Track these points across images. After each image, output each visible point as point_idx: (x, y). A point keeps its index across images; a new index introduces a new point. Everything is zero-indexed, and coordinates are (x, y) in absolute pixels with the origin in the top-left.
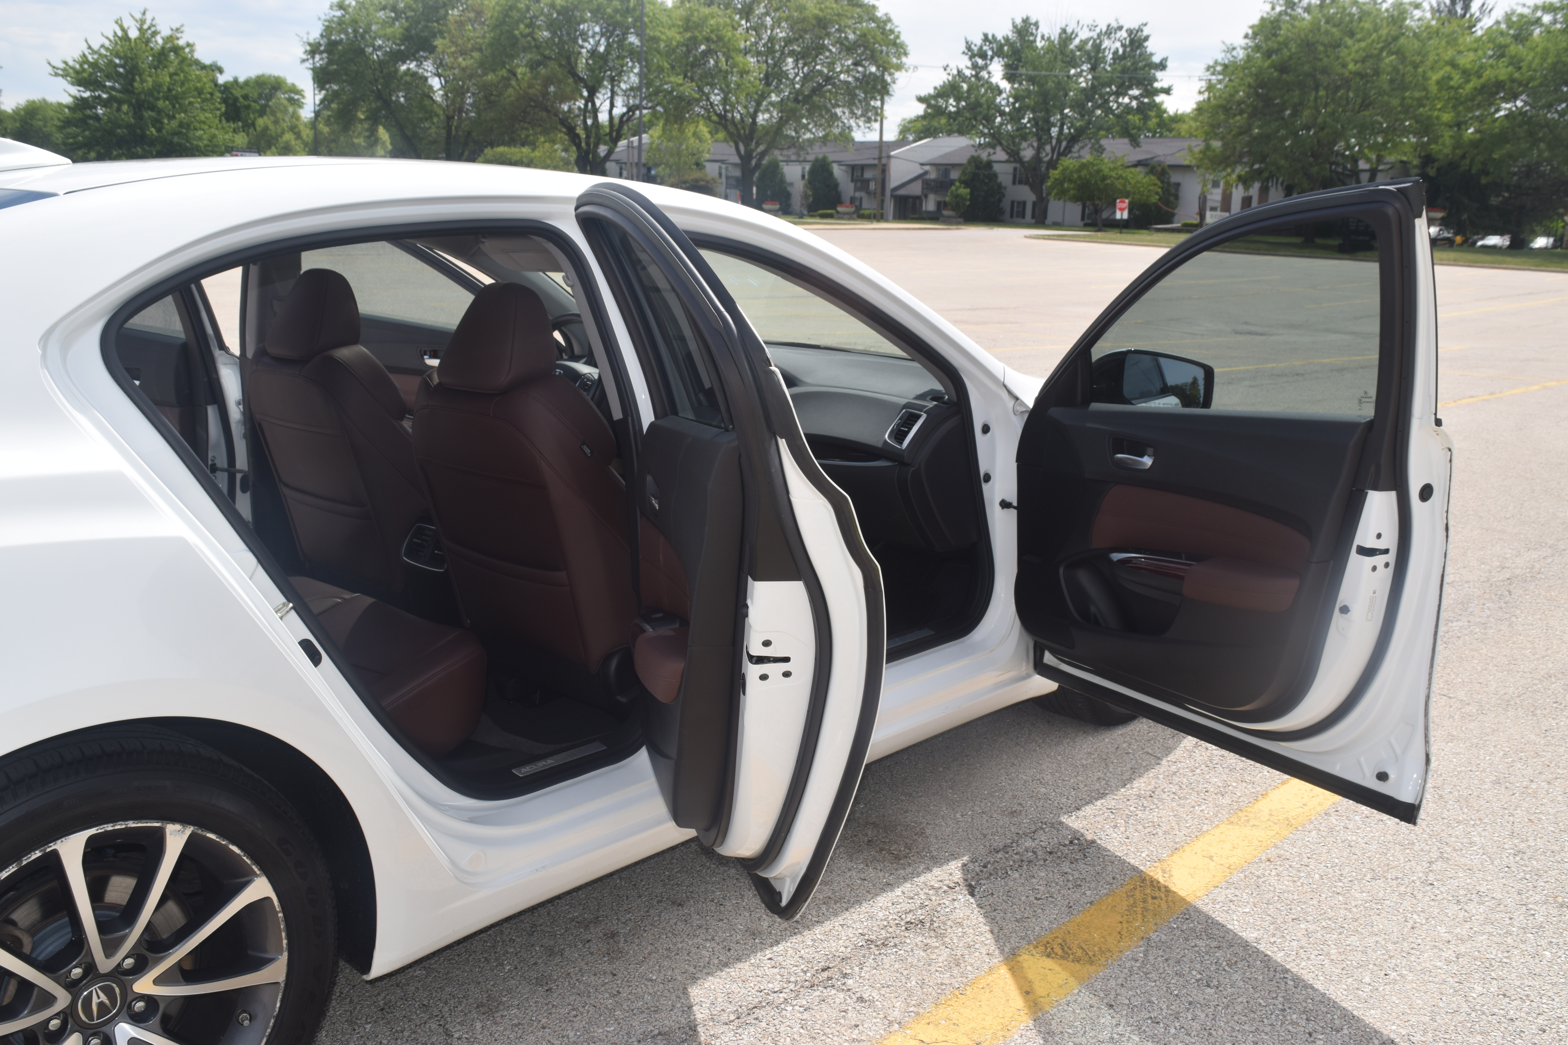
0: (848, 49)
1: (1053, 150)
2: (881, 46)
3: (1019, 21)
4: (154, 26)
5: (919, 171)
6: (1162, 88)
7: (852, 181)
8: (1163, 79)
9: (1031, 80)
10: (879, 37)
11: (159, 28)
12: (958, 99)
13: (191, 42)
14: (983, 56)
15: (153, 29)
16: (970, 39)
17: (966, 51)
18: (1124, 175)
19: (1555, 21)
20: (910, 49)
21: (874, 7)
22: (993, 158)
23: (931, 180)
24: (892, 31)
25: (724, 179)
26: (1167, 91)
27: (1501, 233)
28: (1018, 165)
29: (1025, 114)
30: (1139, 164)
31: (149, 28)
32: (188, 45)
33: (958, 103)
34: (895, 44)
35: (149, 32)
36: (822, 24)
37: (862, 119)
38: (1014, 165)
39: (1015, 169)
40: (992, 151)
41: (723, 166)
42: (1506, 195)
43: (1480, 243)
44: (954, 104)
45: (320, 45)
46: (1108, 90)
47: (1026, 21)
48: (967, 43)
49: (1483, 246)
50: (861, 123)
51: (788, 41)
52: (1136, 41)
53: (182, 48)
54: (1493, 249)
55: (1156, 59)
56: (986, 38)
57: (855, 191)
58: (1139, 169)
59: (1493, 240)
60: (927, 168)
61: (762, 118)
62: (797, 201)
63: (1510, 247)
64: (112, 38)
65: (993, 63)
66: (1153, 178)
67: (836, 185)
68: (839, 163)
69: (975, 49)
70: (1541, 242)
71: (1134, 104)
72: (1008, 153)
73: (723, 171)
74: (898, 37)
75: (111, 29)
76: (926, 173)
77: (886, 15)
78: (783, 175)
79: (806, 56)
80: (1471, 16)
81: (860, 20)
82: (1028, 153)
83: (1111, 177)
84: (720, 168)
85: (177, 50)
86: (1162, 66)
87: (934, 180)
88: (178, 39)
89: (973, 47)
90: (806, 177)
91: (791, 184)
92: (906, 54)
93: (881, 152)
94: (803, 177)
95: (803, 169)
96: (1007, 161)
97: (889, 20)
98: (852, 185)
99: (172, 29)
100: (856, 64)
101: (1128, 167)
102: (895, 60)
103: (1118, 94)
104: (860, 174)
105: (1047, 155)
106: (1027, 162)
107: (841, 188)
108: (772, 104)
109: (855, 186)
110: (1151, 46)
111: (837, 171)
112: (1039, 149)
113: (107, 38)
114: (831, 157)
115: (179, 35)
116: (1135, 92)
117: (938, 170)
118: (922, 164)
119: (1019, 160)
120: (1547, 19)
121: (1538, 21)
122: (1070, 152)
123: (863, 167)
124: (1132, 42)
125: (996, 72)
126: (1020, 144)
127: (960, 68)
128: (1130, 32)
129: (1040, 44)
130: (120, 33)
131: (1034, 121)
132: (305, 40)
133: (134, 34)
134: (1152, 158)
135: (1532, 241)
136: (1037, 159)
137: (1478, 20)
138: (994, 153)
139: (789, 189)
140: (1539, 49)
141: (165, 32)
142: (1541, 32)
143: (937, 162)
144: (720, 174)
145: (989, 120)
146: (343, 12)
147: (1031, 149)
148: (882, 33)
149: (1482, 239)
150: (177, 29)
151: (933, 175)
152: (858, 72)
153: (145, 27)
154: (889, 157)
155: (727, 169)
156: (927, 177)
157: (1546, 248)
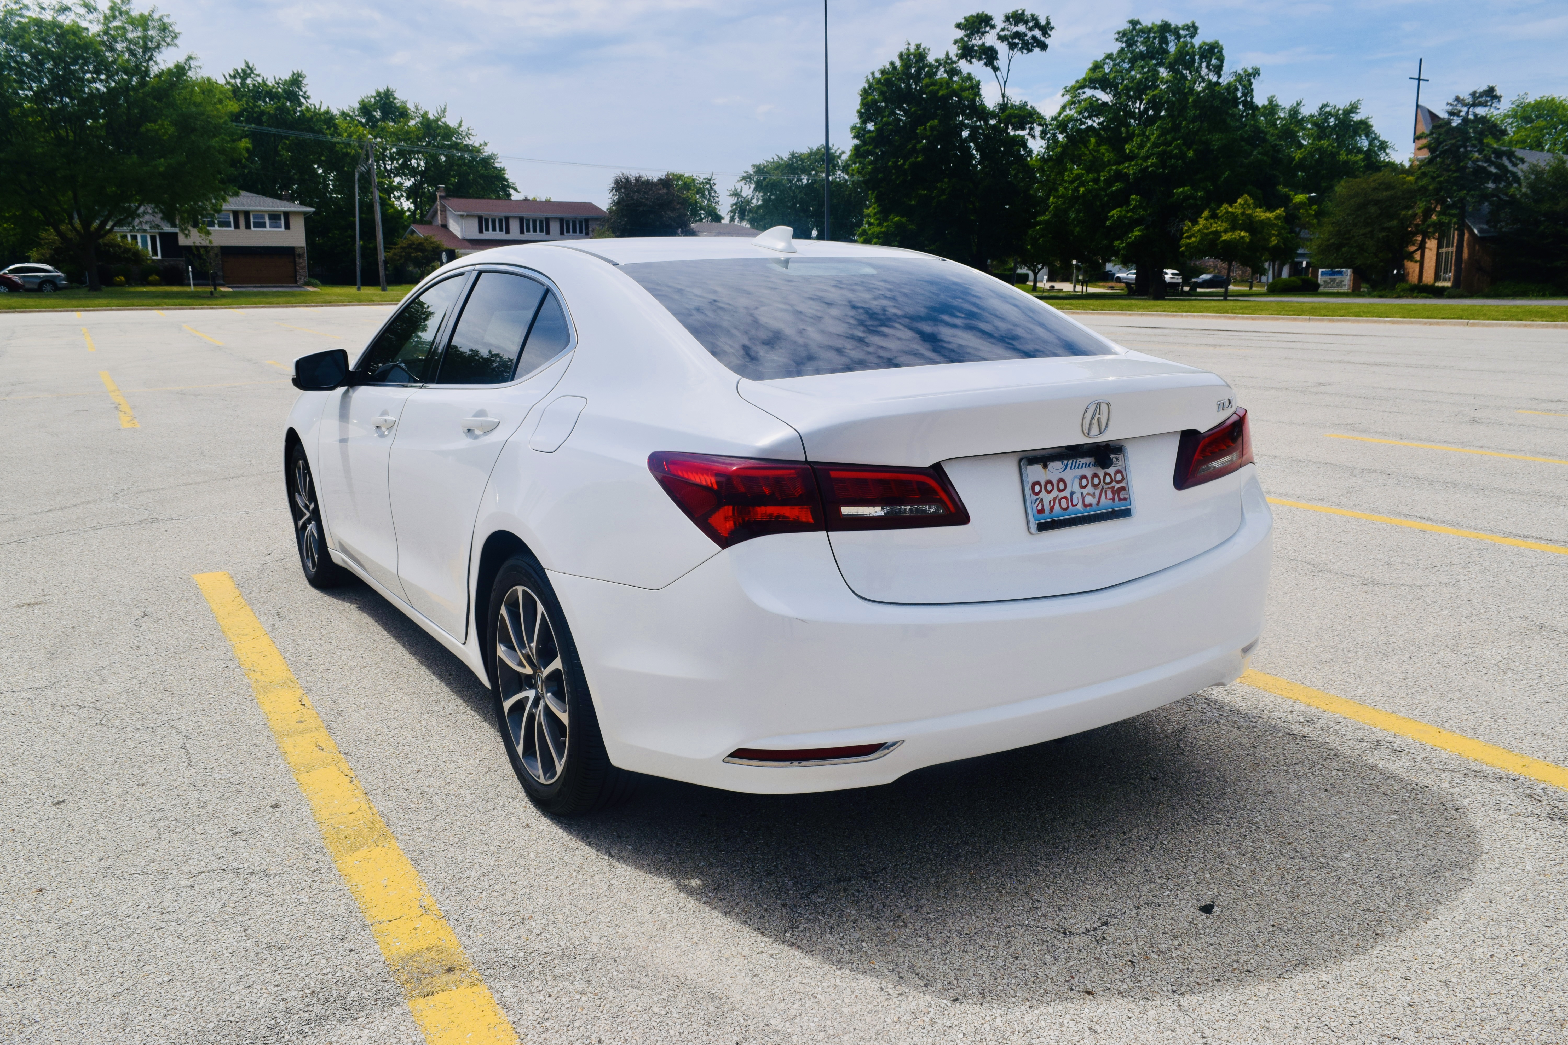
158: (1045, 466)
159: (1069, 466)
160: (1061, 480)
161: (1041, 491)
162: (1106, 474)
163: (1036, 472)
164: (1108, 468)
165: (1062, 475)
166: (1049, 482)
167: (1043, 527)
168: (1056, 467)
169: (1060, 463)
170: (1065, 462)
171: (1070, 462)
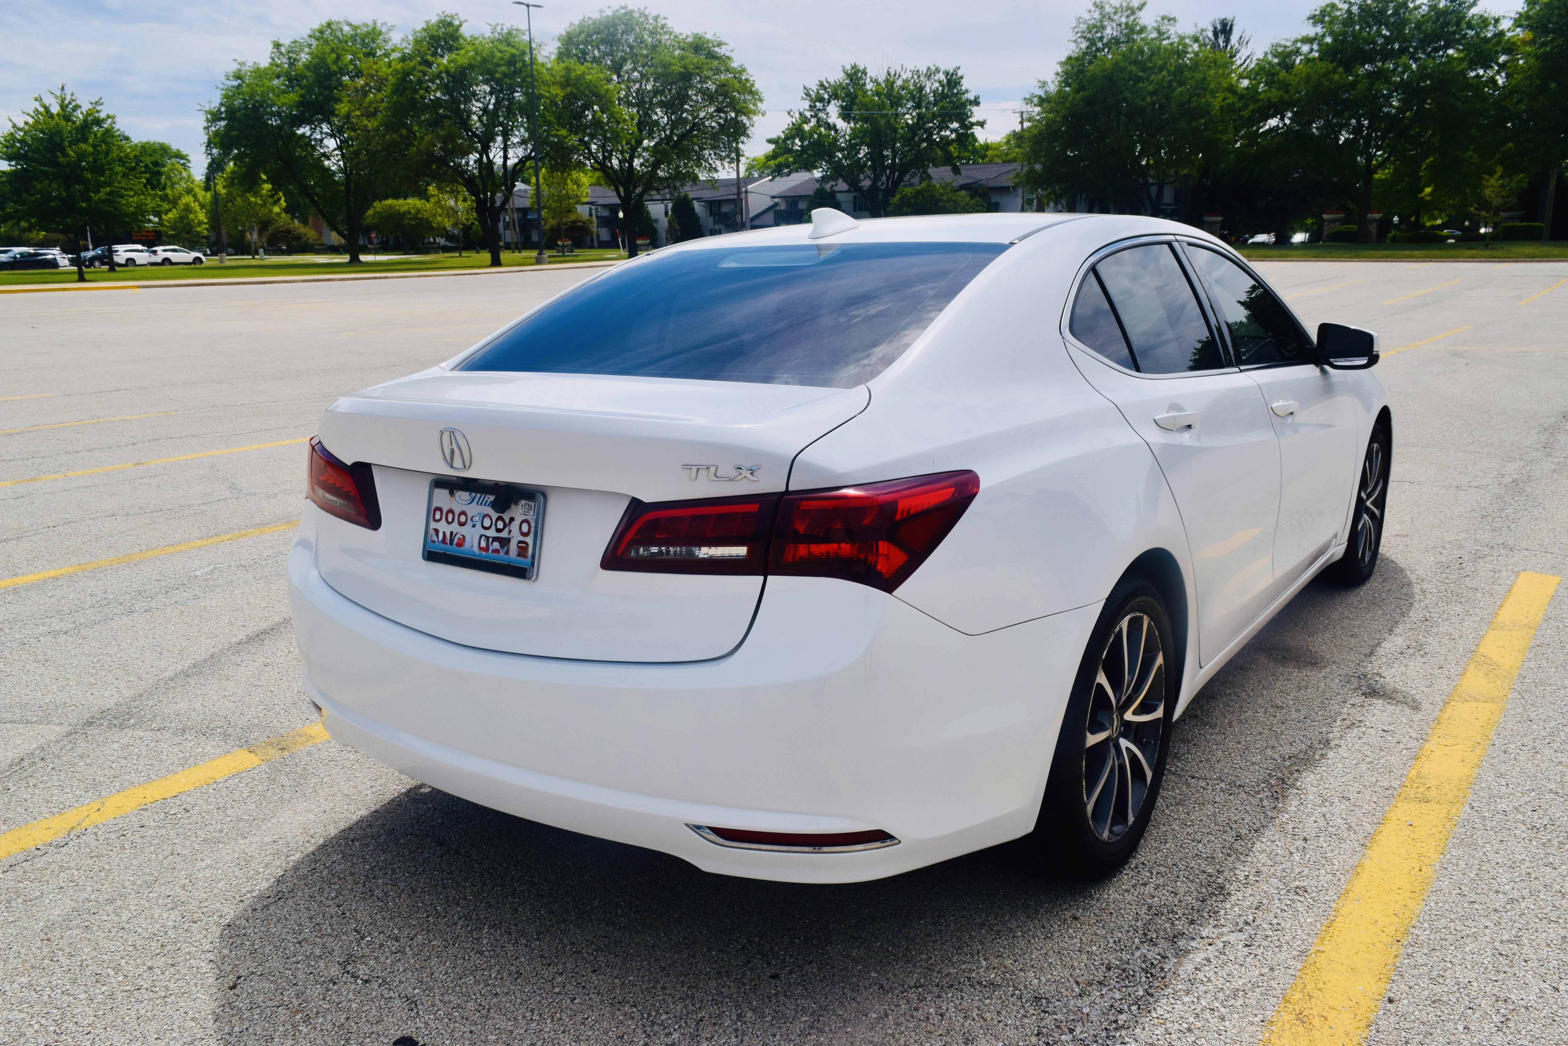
0: (710, 97)
1: (888, 179)
2: (739, 93)
3: (848, 67)
4: (74, 100)
5: (770, 203)
6: (978, 122)
7: (711, 215)
8: (977, 114)
9: (865, 119)
10: (737, 85)
11: (79, 102)
12: (802, 140)
13: (111, 114)
14: (821, 99)
15: (74, 104)
16: (808, 86)
17: (805, 96)
18: (954, 199)
19: (1312, 50)
20: (764, 96)
21: (729, 58)
22: (836, 188)
23: (781, 211)
24: (747, 80)
25: (594, 218)
26: (982, 124)
27: (1268, 233)
28: (858, 194)
29: (860, 149)
30: (963, 187)
31: (70, 103)
32: (108, 117)
33: (802, 143)
34: (751, 92)
35: (71, 106)
36: (686, 77)
37: (727, 160)
38: (855, 194)
39: (855, 198)
40: (834, 183)
41: (593, 207)
42: (1270, 199)
43: (1250, 241)
44: (799, 144)
45: (221, 113)
46: (931, 125)
47: (854, 67)
48: (805, 88)
49: (1253, 243)
50: (726, 164)
51: (656, 92)
52: (953, 81)
53: (103, 120)
54: (1262, 245)
55: (971, 96)
56: (822, 85)
57: (714, 224)
58: (963, 193)
59: (1261, 238)
60: (776, 200)
61: (637, 163)
62: (663, 234)
63: (1275, 243)
64: (33, 114)
65: (830, 106)
66: (979, 199)
67: (698, 219)
68: (699, 199)
69: (813, 95)
70: (1299, 238)
71: (953, 136)
72: (848, 184)
73: (594, 212)
74: (753, 85)
75: (32, 106)
76: (776, 204)
77: (741, 66)
78: (648, 213)
79: (673, 106)
80: (1231, 48)
81: (718, 71)
82: (866, 183)
83: (942, 200)
84: (590, 209)
85: (98, 122)
86: (976, 102)
87: (784, 211)
88: (98, 112)
89: (811, 92)
90: (670, 213)
91: (656, 221)
92: (761, 100)
93: (739, 188)
94: (666, 213)
95: (666, 206)
96: (848, 191)
97: (744, 70)
98: (711, 219)
99: (91, 103)
100: (719, 110)
101: (957, 191)
102: (751, 106)
103: (941, 129)
104: (717, 208)
105: (883, 184)
106: (866, 191)
107: (702, 221)
108: (645, 149)
109: (714, 220)
110: (965, 84)
111: (697, 207)
112: (875, 180)
113: (28, 115)
114: (691, 195)
115: (98, 108)
116: (955, 125)
117: (787, 202)
118: (773, 197)
119: (859, 189)
120: (1305, 48)
121: (1297, 52)
122: (902, 181)
123: (720, 203)
124: (949, 81)
125: (833, 113)
126: (858, 175)
127: (801, 111)
128: (947, 73)
129: (869, 86)
130: (42, 110)
131: (870, 156)
132: (207, 108)
133: (55, 109)
134: (974, 183)
135: (1291, 237)
136: (874, 187)
137: (1238, 51)
138: (836, 185)
139: (655, 225)
140: (1303, 75)
141: (86, 107)
142: (1301, 60)
143: (786, 195)
144: (591, 215)
145: (832, 156)
146: (240, 81)
147: (868, 179)
148: (739, 82)
149: (1252, 237)
150: (96, 103)
151: (783, 207)
152: (721, 118)
153: (66, 102)
154: (746, 192)
155: (596, 210)
156: (778, 208)
157: (1302, 243)
158: (452, 493)
159: (476, 500)
160: (463, 513)
161: (441, 519)
162: (500, 518)
163: (442, 498)
164: (503, 513)
165: (465, 508)
166: (451, 511)
167: (431, 556)
168: (463, 496)
169: (468, 494)
170: (474, 495)
171: (479, 495)
